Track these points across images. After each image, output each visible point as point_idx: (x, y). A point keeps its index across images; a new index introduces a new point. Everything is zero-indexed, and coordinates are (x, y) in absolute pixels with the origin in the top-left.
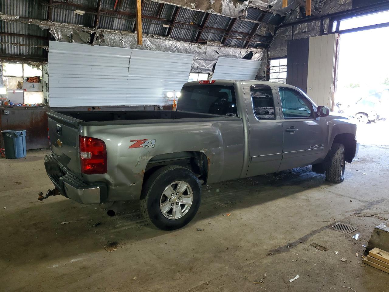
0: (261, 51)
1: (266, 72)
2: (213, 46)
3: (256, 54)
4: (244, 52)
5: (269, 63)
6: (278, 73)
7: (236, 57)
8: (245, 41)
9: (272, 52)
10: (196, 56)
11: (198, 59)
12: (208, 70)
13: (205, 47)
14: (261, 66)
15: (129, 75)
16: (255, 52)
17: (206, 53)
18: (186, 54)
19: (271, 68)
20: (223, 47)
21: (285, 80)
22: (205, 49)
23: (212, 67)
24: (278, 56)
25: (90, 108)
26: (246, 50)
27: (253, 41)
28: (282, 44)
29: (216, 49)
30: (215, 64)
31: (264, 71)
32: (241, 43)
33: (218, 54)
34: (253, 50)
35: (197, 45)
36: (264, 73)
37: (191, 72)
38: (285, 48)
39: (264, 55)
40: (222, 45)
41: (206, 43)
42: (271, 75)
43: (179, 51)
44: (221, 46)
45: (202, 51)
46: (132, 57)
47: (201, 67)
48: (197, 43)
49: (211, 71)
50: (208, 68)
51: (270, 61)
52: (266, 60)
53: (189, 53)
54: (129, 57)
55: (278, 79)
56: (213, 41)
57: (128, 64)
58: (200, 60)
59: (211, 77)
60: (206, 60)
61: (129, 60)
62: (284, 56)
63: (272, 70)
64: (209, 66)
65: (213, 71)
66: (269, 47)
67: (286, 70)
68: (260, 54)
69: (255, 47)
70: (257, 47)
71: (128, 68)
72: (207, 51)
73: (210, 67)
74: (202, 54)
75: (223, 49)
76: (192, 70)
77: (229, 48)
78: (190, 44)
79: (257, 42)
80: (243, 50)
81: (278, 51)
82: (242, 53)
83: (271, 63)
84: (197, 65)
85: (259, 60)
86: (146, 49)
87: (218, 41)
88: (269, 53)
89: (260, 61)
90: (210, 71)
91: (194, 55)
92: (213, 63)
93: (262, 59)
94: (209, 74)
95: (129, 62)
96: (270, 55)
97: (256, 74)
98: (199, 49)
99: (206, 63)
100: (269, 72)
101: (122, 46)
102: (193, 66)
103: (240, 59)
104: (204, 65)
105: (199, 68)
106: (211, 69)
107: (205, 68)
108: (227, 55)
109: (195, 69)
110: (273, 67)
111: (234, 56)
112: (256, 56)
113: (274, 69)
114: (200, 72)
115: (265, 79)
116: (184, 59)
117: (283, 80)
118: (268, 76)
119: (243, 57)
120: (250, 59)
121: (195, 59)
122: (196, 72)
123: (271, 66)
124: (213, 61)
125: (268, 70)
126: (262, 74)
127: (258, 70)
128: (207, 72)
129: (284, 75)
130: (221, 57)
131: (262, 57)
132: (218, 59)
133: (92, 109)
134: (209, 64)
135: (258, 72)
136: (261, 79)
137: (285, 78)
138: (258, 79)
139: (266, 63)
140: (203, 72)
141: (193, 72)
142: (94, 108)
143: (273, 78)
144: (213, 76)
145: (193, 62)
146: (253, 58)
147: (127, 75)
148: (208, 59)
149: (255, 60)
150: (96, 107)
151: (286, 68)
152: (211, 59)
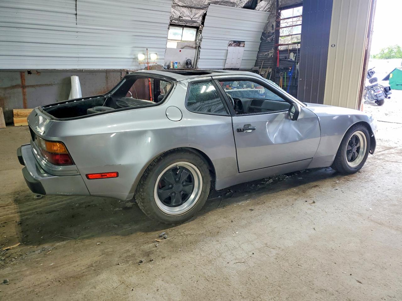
1: (274, 27)
3: (262, 1)
5: (279, 14)
6: (291, 27)
7: (233, 4)
11: (179, 6)
12: (195, 22)
14: (269, 18)
15: (78, 26)
19: (281, 22)
21: (299, 36)
23: (201, 18)
24: (291, 4)
25: (24, 72)
30: (205, 14)
31: (273, 25)
36: (273, 28)
37: (172, 25)
39: (273, 4)
42: (281, 31)
47: (184, 18)
49: (199, 23)
50: (194, 19)
51: (280, 12)
52: (276, 10)
55: (291, 36)
57: (75, 10)
58: (182, 6)
59: (201, 33)
60: (191, 7)
62: (299, 2)
63: (283, 24)
64: (197, 16)
65: (203, 23)
67: (300, 22)
68: (267, 3)
71: (75, 16)
73: (199, 18)
76: (171, 21)
83: (281, 15)
84: (178, 14)
85: (266, 11)
89: (268, 13)
90: (197, 23)
92: (202, 12)
93: (270, 10)
94: (197, 28)
95: (75, 5)
96: (280, 4)
97: (263, 31)
99: (191, 11)
100: (279, 26)
102: (172, 16)
103: (239, 8)
104: (189, 14)
105: (181, 18)
106: (199, 21)
107: (190, 19)
108: (222, 2)
109: (176, 19)
110: (285, 19)
111: (231, 3)
112: (262, 5)
113: (286, 22)
114: (184, 25)
115: (274, 37)
116: (158, 5)
117: (296, 37)
118: (278, 32)
119: (243, 5)
120: (254, 8)
121: (175, 5)
122: (178, 24)
123: (281, 18)
124: (201, 10)
125: (278, 24)
126: (270, 30)
127: (264, 24)
128: (195, 25)
129: (298, 30)
130: (212, 3)
131: (270, 6)
132: (208, 7)
133: (26, 73)
134: (196, 14)
135: (266, 28)
136: (269, 36)
137: (300, 34)
138: (265, 37)
139: (275, 14)
140: (187, 25)
141: (174, 23)
142: (29, 72)
143: (284, 34)
144: (203, 31)
145: (172, 10)
146: (257, 8)
147: (75, 25)
148: (193, 5)
149: (260, 10)
150: (34, 70)
151: (301, 19)
152: (199, 6)
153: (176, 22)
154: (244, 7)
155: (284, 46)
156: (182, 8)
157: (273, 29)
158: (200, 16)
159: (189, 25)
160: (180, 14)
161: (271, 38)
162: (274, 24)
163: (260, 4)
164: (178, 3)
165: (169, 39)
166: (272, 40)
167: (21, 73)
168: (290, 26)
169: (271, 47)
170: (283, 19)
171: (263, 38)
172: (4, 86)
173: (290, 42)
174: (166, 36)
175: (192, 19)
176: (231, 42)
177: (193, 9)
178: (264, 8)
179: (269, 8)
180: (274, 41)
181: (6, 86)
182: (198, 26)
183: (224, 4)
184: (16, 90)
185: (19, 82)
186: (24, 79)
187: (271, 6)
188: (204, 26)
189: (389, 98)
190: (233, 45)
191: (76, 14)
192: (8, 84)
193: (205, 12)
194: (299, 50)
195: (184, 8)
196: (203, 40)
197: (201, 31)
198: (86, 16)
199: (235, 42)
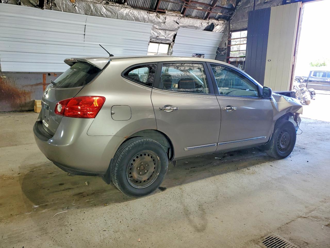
0: (223, 23)
1: (227, 44)
2: (173, 16)
3: (218, 26)
4: (205, 24)
5: (230, 35)
7: (197, 28)
8: (207, 13)
9: (234, 25)
10: (156, 25)
11: (157, 29)
12: (168, 40)
13: (164, 16)
14: (223, 38)
15: (85, 42)
16: (217, 24)
17: (165, 23)
18: (144, 23)
19: (232, 41)
20: (183, 17)
21: (245, 52)
22: (164, 19)
23: (172, 37)
24: (239, 29)
26: (207, 21)
27: (214, 13)
28: (244, 16)
29: (176, 19)
30: (175, 35)
31: (225, 43)
32: (202, 14)
33: (178, 24)
34: (215, 21)
35: (156, 14)
37: (150, 42)
38: (246, 20)
39: (226, 28)
40: (182, 15)
41: (165, 12)
42: (231, 47)
43: (137, 19)
44: (181, 17)
45: (161, 21)
46: (87, 24)
47: (160, 37)
48: (155, 12)
49: (171, 41)
50: (168, 38)
51: (231, 33)
52: (228, 32)
53: (148, 22)
54: (85, 24)
55: (239, 52)
56: (174, 11)
57: (84, 31)
58: (159, 29)
59: (172, 48)
60: (165, 30)
61: (85, 27)
62: (245, 28)
63: (233, 43)
64: (169, 36)
65: (174, 41)
66: (231, 19)
67: (245, 42)
68: (221, 27)
69: (217, 19)
70: (219, 19)
71: (84, 35)
72: (166, 20)
73: (171, 37)
74: (161, 24)
75: (183, 19)
76: (151, 39)
77: (190, 18)
78: (148, 13)
79: (218, 14)
80: (204, 21)
81: (240, 24)
82: (203, 24)
83: (232, 36)
84: (156, 34)
85: (220, 33)
86: (102, 16)
87: (178, 11)
88: (231, 25)
90: (170, 41)
91: (153, 24)
93: (224, 32)
94: (170, 44)
95: (84, 28)
96: (231, 28)
97: (218, 46)
98: (158, 18)
99: (166, 33)
100: (230, 44)
101: (76, 12)
102: (152, 36)
103: (201, 31)
104: (164, 35)
105: (158, 37)
106: (171, 39)
107: (165, 38)
108: (188, 26)
109: (154, 38)
110: (234, 39)
111: (195, 27)
112: (218, 28)
113: (235, 41)
114: (160, 42)
115: (226, 51)
116: (142, 28)
117: (243, 52)
118: (229, 48)
119: (204, 28)
120: (211, 31)
121: (154, 28)
122: (156, 41)
123: (232, 38)
124: (173, 32)
125: (229, 42)
126: (223, 46)
127: (219, 42)
128: (168, 42)
129: (244, 47)
130: (181, 27)
131: (223, 29)
132: (178, 29)
133: (47, 75)
134: (169, 35)
135: (220, 44)
136: (223, 51)
137: (245, 50)
138: (220, 51)
139: (228, 35)
140: (162, 42)
141: (153, 41)
142: (49, 74)
143: (234, 50)
144: (173, 47)
145: (152, 31)
146: (214, 30)
147: (83, 42)
148: (167, 28)
149: (217, 32)
150: (52, 73)
151: (246, 40)
152: (171, 29)
153: (154, 40)
154: (204, 30)
155: (234, 59)
156: (159, 30)
157: (226, 46)
158: (172, 36)
159: (164, 42)
160: (158, 34)
161: (224, 52)
162: (227, 42)
163: (216, 27)
164: (157, 27)
165: (148, 52)
166: (225, 54)
167: (44, 74)
168: (238, 45)
169: (224, 59)
170: (233, 39)
171: (218, 52)
172: (32, 84)
173: (238, 56)
174: (147, 50)
175: (166, 38)
176: (194, 55)
177: (167, 31)
178: (219, 31)
179: (223, 31)
180: (226, 55)
181: (33, 84)
182: (170, 43)
183: (190, 27)
184: (39, 87)
185: (41, 81)
186: (45, 79)
187: (225, 29)
188: (174, 43)
189: (314, 99)
190: (196, 57)
191: (85, 35)
192: (34, 82)
193: (175, 33)
194: (244, 62)
195: (160, 30)
196: (173, 53)
197: (172, 46)
198: (91, 36)
199: (197, 54)
